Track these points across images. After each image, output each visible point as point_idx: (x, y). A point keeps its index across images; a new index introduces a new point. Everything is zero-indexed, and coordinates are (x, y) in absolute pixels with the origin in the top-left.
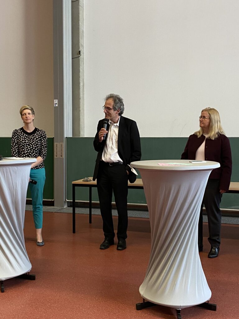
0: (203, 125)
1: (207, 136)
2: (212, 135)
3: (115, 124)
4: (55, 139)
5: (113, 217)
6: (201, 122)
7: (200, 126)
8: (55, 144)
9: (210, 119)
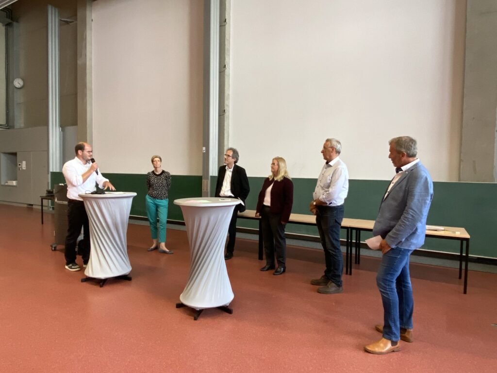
0: (273, 170)
1: (275, 179)
2: (279, 178)
3: (230, 170)
4: (203, 177)
5: (236, 239)
6: (272, 168)
7: (272, 171)
8: (203, 180)
9: (278, 165)
